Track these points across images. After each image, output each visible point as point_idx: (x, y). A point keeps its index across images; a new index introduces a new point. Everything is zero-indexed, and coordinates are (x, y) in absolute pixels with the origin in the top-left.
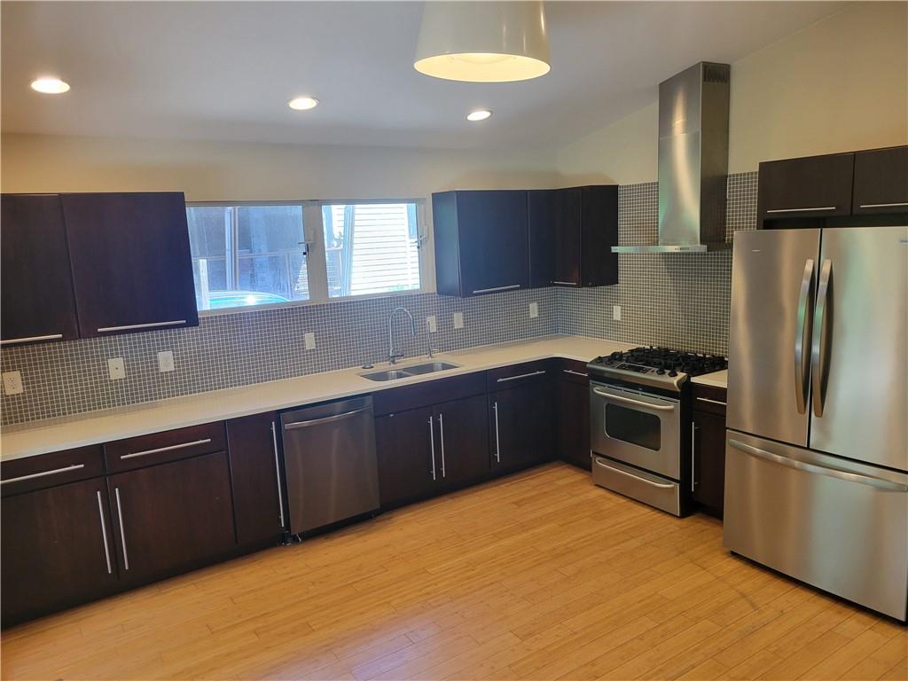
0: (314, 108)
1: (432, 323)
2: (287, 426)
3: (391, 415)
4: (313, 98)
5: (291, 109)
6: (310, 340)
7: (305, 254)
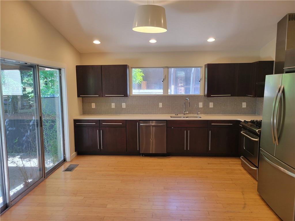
0: (156, 43)
1: (201, 105)
2: (141, 124)
3: (173, 128)
4: (156, 40)
5: (150, 43)
6: (161, 105)
7: (163, 81)
